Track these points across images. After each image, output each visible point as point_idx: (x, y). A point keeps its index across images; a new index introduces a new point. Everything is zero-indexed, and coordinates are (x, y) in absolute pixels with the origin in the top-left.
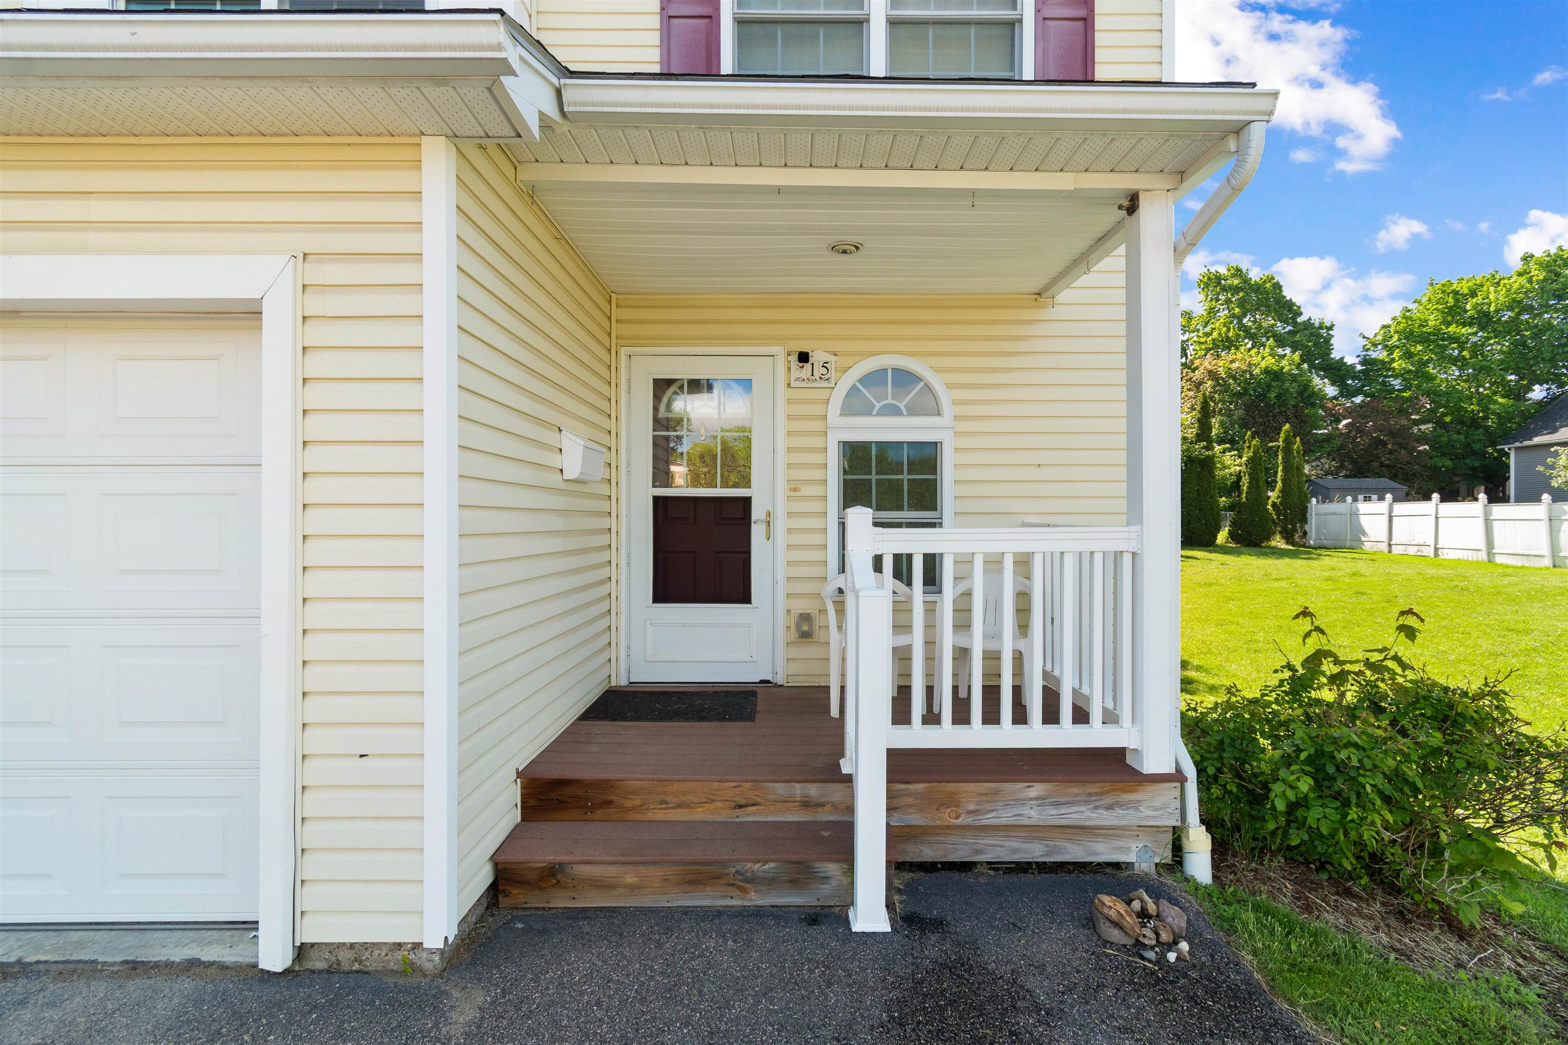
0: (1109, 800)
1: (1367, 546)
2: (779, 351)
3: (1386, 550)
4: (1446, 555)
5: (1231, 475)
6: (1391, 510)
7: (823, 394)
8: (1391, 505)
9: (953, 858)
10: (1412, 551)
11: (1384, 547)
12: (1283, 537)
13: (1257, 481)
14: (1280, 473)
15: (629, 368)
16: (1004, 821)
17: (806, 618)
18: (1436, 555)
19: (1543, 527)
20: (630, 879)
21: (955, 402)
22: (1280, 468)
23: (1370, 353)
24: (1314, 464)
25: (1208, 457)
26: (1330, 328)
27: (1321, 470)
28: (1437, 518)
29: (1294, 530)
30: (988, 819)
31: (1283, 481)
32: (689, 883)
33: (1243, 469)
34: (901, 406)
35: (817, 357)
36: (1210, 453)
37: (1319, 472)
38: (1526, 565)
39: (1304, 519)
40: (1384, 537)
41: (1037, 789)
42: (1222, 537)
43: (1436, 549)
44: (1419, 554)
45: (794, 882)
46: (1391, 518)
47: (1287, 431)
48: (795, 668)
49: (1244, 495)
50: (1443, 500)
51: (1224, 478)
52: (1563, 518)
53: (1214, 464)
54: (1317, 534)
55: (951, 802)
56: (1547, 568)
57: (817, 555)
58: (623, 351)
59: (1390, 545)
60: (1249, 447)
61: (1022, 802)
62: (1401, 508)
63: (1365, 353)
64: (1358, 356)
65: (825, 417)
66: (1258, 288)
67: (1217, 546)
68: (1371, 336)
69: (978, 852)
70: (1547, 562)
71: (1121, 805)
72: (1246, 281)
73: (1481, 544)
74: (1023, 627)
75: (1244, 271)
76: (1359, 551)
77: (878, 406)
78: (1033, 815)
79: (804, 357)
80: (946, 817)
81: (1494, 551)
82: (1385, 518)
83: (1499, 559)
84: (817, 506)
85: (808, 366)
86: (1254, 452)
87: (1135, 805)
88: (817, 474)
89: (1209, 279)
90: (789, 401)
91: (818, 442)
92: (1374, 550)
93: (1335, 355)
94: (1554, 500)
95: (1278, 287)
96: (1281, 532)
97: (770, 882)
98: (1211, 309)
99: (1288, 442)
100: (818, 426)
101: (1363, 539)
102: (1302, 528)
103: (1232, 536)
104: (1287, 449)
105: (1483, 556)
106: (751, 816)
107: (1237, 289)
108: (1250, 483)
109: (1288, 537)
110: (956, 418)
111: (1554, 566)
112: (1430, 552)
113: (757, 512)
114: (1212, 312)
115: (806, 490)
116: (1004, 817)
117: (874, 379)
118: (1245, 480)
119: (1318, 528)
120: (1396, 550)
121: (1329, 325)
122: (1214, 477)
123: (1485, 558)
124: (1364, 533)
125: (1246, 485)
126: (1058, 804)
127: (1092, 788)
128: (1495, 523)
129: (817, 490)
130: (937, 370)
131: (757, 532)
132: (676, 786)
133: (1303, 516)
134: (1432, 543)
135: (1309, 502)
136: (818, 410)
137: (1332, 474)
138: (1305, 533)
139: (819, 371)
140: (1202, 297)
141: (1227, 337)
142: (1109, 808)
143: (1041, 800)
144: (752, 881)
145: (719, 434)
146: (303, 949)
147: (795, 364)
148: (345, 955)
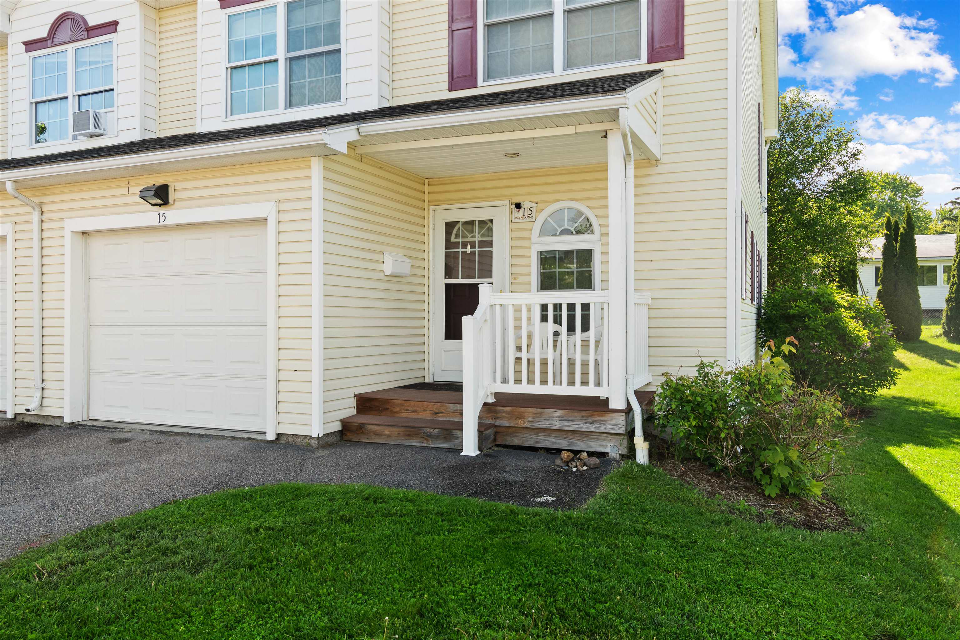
0: (591, 420)
2: (507, 203)
7: (529, 225)
9: (527, 444)
15: (434, 217)
16: (544, 427)
20: (387, 432)
21: (601, 225)
30: (537, 425)
32: (409, 435)
34: (572, 229)
35: (526, 205)
41: (559, 413)
55: (521, 416)
58: (431, 208)
61: (552, 418)
65: (530, 238)
69: (537, 442)
71: (597, 422)
77: (560, 230)
78: (557, 424)
79: (518, 206)
80: (520, 423)
84: (526, 287)
85: (521, 210)
87: (604, 423)
88: (525, 270)
90: (512, 230)
91: (527, 252)
97: (436, 438)
100: (527, 243)
106: (440, 417)
110: (602, 235)
115: (521, 279)
116: (544, 425)
117: (557, 215)
126: (568, 420)
127: (584, 414)
129: (526, 279)
130: (591, 208)
132: (412, 403)
136: (527, 234)
139: (527, 212)
142: (592, 423)
143: (561, 418)
144: (430, 436)
145: (477, 250)
146: (279, 435)
147: (514, 210)
148: (291, 439)
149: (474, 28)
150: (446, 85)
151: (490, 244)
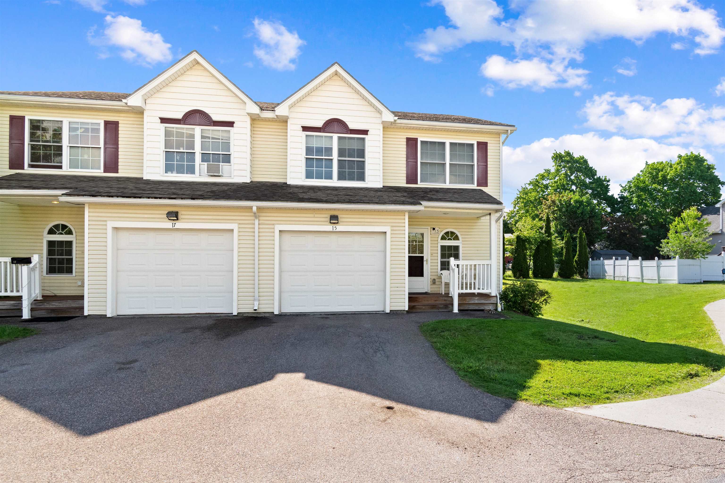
0: (487, 299)
1: (607, 278)
2: (429, 228)
3: (613, 280)
4: (631, 280)
5: (558, 248)
6: (614, 263)
7: (437, 236)
8: (614, 261)
9: (465, 309)
10: (621, 279)
11: (612, 278)
12: (579, 275)
13: (569, 250)
14: (578, 248)
17: (434, 280)
18: (628, 280)
19: (656, 268)
20: (424, 308)
21: (462, 238)
22: (578, 246)
23: (623, 194)
24: (599, 243)
25: (549, 240)
26: (609, 181)
27: (602, 246)
28: (628, 266)
29: (584, 272)
30: (470, 303)
31: (579, 251)
32: (432, 308)
33: (564, 245)
34: (452, 238)
35: (436, 229)
36: (549, 239)
37: (602, 247)
38: (652, 283)
39: (587, 267)
40: (612, 274)
41: (477, 298)
42: (555, 274)
43: (628, 278)
44: (623, 280)
45: (445, 308)
46: (614, 266)
47: (580, 230)
48: (432, 290)
49: (564, 257)
50: (630, 259)
51: (556, 250)
52: (661, 266)
53: (551, 243)
54: (592, 273)
55: (465, 300)
56: (657, 284)
57: (436, 267)
59: (614, 277)
60: (566, 237)
61: (475, 300)
62: (618, 262)
63: (621, 193)
64: (619, 195)
65: (438, 241)
66: (577, 161)
67: (553, 278)
68: (624, 186)
69: (469, 308)
70: (657, 282)
72: (572, 158)
73: (640, 277)
74: (475, 278)
75: (571, 154)
76: (605, 280)
77: (448, 238)
78: (476, 302)
79: (434, 229)
80: (464, 302)
81: (644, 278)
82: (613, 266)
83: (645, 281)
84: (436, 258)
85: (434, 231)
86: (568, 239)
87: (490, 300)
88: (436, 252)
89: (557, 156)
90: (431, 237)
91: (436, 245)
92: (610, 279)
93: (610, 194)
94: (659, 259)
95: (586, 162)
96: (578, 272)
98: (558, 170)
99: (581, 234)
100: (436, 242)
101: (606, 275)
102: (586, 271)
103: (560, 274)
104: (581, 237)
105: (640, 280)
107: (568, 162)
108: (566, 252)
109: (581, 275)
110: (462, 241)
111: (659, 283)
112: (626, 279)
113: (425, 259)
114: (558, 171)
115: (434, 255)
116: (473, 302)
117: (447, 233)
118: (564, 250)
119: (592, 270)
120: (616, 279)
121: (608, 180)
122: (552, 249)
123: (641, 281)
124: (606, 272)
125: (565, 252)
126: (479, 300)
127: (484, 298)
128: (644, 268)
129: (436, 255)
130: (459, 232)
131: (425, 263)
133: (586, 266)
134: (626, 276)
135: (589, 260)
136: (436, 239)
137: (606, 248)
138: (588, 273)
139: (436, 231)
140: (554, 164)
141: (563, 184)
142: (486, 301)
144: (440, 308)
145: (417, 244)
146: (391, 311)
147: (432, 230)
148: (395, 312)
149: (416, 162)
150: (405, 181)
151: (423, 242)
